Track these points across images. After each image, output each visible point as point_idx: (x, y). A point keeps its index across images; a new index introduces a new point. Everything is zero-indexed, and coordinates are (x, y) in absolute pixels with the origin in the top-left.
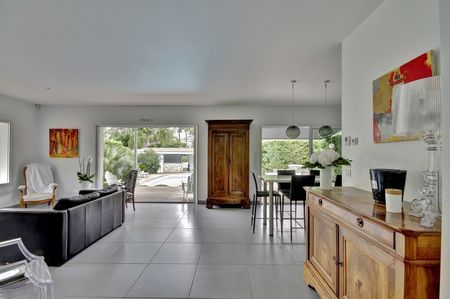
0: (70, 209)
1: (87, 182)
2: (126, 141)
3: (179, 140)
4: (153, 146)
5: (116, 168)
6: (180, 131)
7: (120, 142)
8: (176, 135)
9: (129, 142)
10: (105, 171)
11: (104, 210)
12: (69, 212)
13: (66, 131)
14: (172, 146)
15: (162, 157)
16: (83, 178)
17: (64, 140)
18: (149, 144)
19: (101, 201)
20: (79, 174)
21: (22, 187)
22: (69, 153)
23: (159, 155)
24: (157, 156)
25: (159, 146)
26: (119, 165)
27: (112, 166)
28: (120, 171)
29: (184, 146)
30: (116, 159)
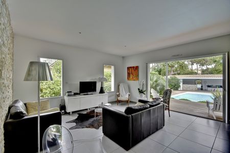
0: (132, 115)
1: (142, 94)
2: (160, 72)
3: (192, 70)
4: (175, 74)
5: (156, 86)
6: (192, 64)
7: (157, 73)
8: (190, 67)
9: (162, 73)
10: (151, 88)
11: (152, 117)
12: (132, 116)
13: (133, 67)
14: (187, 74)
15: (182, 81)
16: (141, 92)
17: (133, 72)
18: (172, 73)
19: (150, 110)
20: (139, 89)
21: (118, 93)
22: (135, 78)
23: (179, 80)
24: (178, 80)
25: (179, 74)
26: (157, 85)
27: (154, 85)
28: (158, 88)
29: (196, 73)
30: (156, 81)
